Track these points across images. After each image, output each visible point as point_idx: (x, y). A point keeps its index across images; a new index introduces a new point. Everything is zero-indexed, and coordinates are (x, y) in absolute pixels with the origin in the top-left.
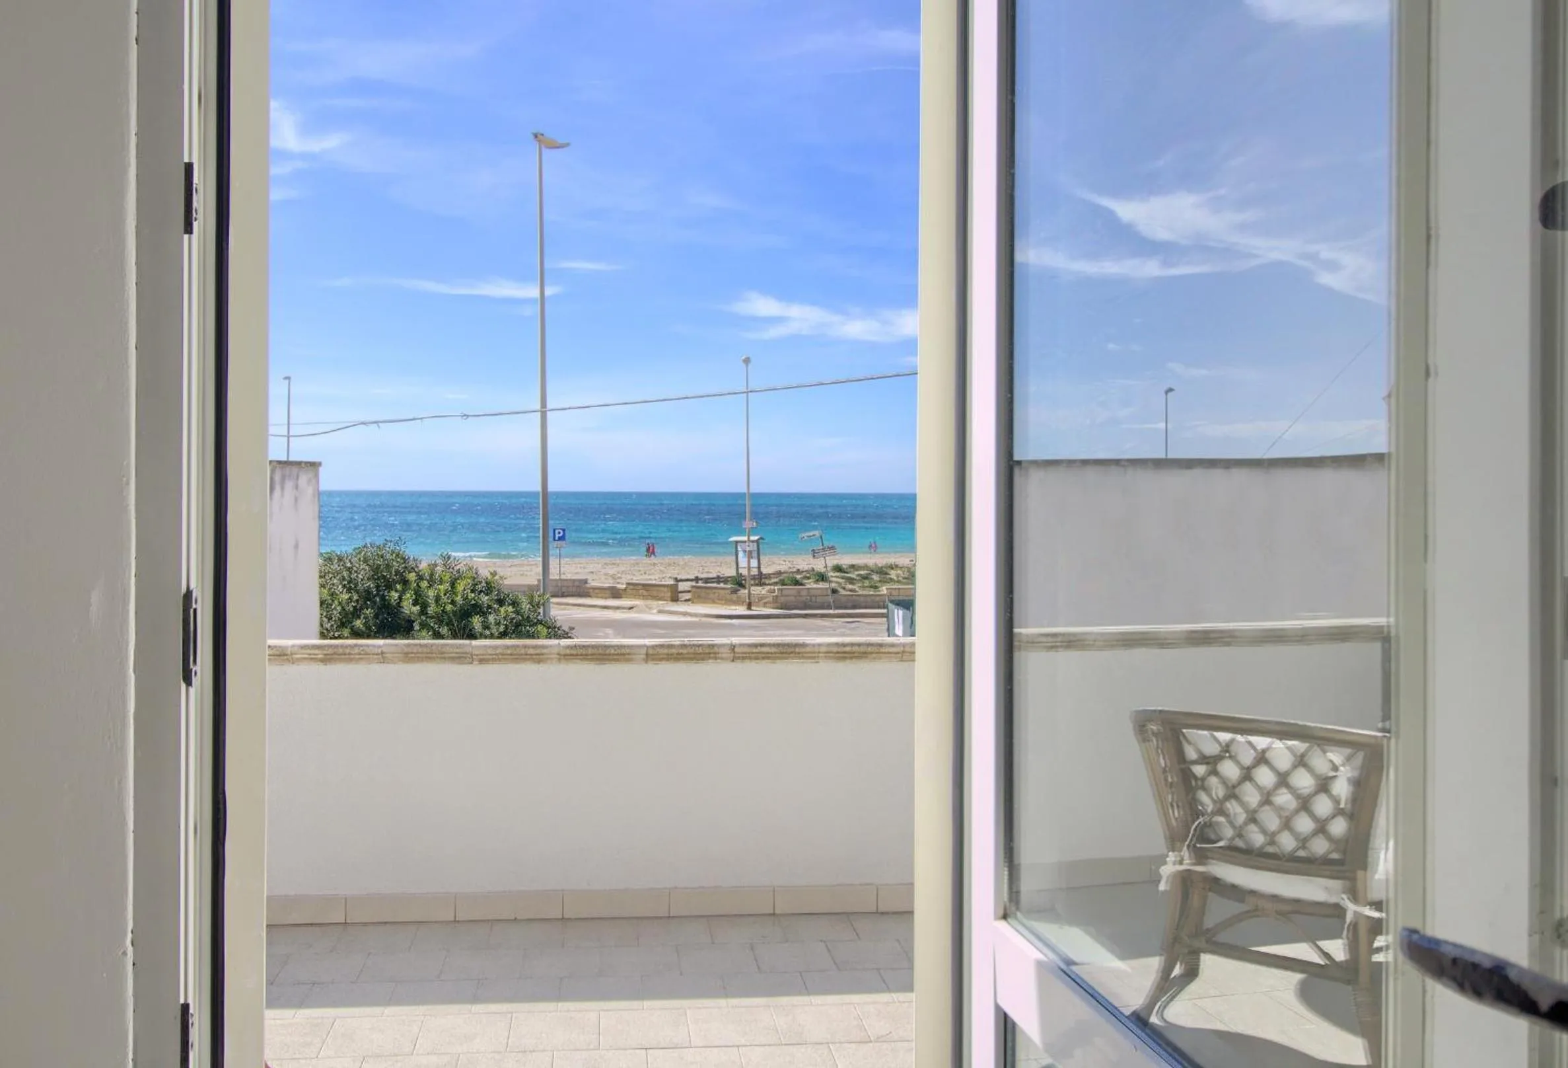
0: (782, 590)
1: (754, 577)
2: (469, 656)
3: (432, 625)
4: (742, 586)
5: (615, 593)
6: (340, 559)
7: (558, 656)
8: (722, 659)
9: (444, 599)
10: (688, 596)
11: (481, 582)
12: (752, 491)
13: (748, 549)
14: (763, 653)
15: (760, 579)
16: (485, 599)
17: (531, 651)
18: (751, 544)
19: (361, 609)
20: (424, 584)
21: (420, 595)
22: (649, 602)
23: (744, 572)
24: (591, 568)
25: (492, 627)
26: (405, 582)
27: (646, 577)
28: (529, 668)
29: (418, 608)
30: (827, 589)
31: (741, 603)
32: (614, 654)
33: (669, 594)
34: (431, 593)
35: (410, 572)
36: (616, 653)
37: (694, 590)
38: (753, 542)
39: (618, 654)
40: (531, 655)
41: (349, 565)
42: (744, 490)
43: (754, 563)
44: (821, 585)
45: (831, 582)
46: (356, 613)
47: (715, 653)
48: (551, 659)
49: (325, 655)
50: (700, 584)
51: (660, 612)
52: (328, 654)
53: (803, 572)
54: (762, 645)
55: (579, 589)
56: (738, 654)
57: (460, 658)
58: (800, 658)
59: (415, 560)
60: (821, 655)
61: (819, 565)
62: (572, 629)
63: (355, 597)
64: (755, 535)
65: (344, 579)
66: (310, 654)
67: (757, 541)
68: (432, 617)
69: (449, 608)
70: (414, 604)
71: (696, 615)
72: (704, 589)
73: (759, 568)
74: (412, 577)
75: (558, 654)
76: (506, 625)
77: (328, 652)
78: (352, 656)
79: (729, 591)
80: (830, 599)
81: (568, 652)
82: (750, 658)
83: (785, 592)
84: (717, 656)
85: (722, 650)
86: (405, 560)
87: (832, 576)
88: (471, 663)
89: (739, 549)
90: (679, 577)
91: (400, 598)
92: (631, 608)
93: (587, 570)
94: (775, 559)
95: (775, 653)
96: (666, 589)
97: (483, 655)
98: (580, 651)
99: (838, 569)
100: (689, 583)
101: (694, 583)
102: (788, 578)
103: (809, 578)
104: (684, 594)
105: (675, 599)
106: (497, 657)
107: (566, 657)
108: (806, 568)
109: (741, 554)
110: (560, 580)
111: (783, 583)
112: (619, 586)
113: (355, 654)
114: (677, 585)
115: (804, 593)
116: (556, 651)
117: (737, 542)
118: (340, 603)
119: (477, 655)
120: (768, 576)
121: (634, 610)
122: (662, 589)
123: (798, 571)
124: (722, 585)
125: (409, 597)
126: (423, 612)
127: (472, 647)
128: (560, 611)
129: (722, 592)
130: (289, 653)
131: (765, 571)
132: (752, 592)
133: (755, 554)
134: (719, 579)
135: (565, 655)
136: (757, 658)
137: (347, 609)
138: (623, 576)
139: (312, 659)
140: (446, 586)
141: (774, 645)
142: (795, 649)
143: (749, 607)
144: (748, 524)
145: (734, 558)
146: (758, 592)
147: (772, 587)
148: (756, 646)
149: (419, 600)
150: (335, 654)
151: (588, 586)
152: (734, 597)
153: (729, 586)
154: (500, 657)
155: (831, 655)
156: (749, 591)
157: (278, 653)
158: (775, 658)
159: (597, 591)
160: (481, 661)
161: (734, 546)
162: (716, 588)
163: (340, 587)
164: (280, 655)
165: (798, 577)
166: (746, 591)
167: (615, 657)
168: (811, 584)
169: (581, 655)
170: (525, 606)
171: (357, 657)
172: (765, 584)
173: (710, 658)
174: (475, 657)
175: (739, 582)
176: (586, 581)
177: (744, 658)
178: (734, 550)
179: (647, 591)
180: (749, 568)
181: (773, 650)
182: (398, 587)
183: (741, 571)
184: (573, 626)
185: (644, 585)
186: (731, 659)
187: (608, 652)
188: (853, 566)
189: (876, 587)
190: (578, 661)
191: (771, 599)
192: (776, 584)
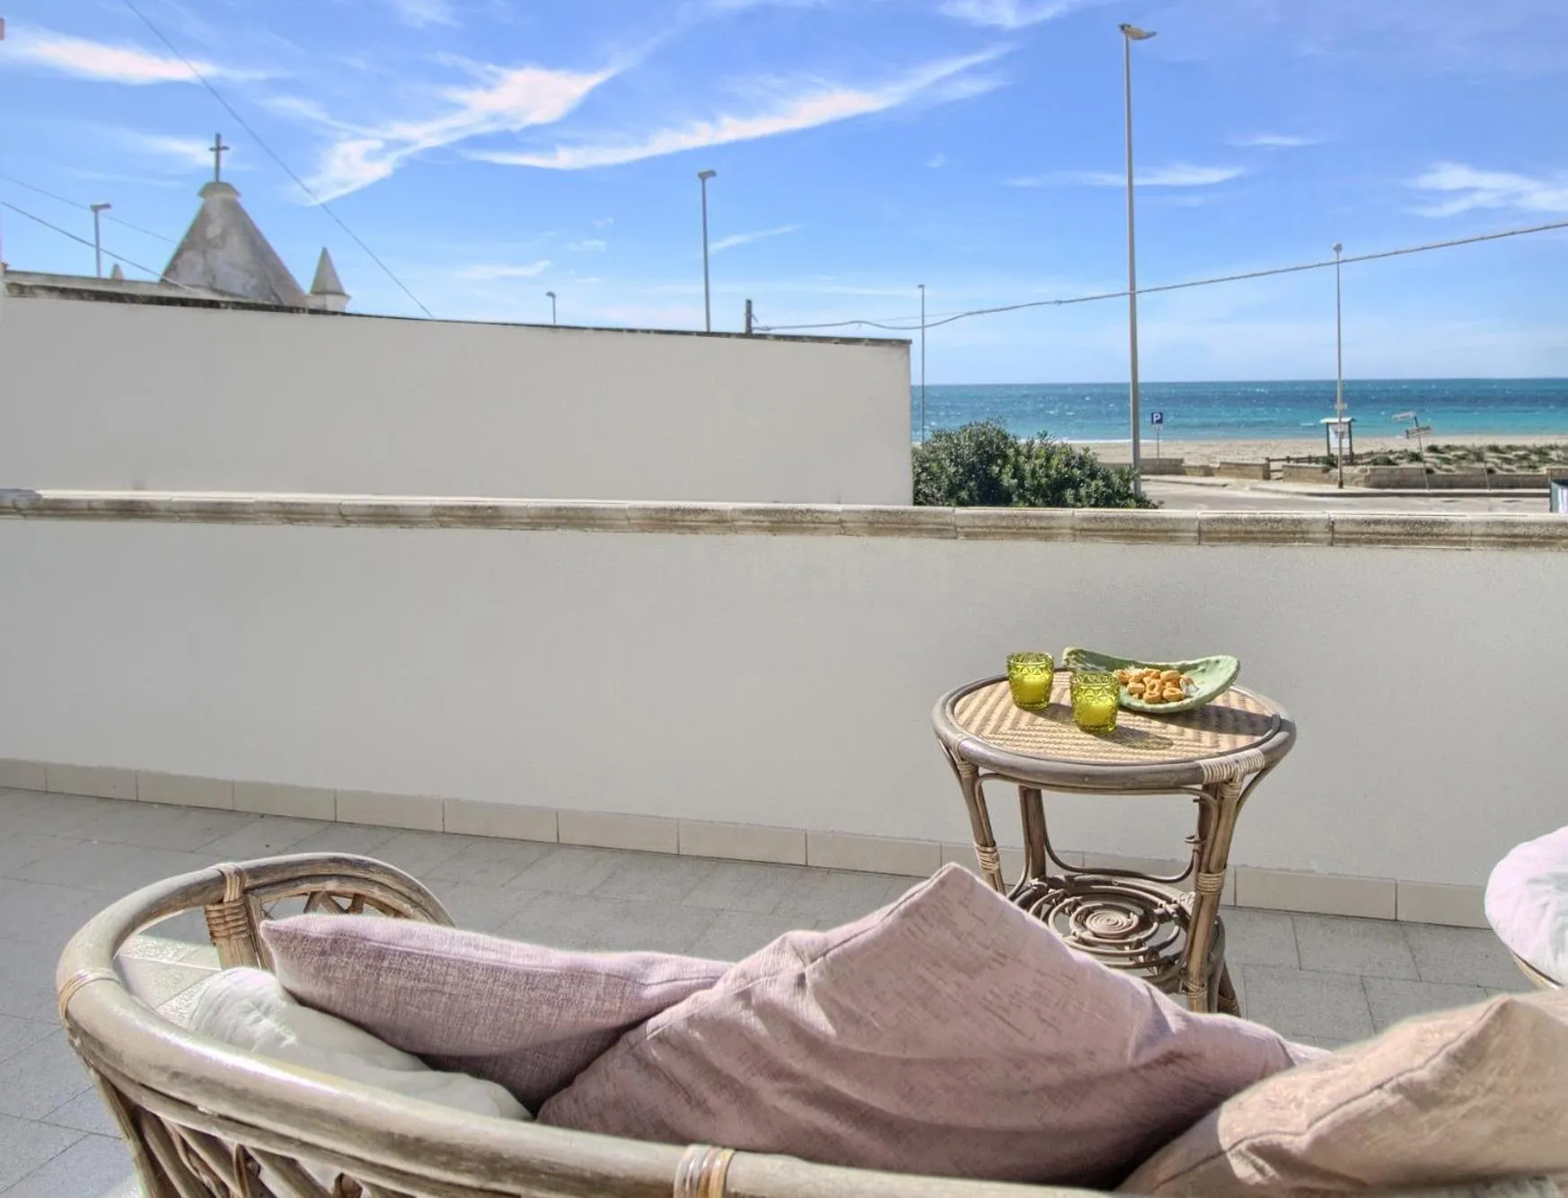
0: (1374, 470)
1: (1345, 458)
2: (952, 528)
3: (1028, 496)
4: (1335, 466)
5: (1208, 472)
6: (949, 436)
7: (1071, 532)
8: (1315, 541)
9: (1041, 472)
10: (1280, 475)
11: (1074, 458)
12: (1342, 378)
13: (1339, 430)
14: (1379, 534)
15: (1352, 459)
16: (1077, 472)
17: (1033, 523)
18: (1343, 426)
19: (966, 482)
20: (1022, 459)
21: (1019, 469)
22: (1241, 480)
23: (1336, 452)
24: (1186, 450)
25: (1084, 499)
26: (1005, 457)
27: (1238, 457)
28: (1032, 547)
29: (1016, 481)
30: (1421, 469)
31: (1332, 481)
32: (1150, 531)
33: (1261, 473)
34: (1028, 468)
35: (1010, 448)
36: (1154, 528)
37: (1286, 469)
38: (1345, 423)
39: (1156, 531)
40: (1035, 528)
41: (956, 441)
42: (1335, 377)
43: (1346, 443)
44: (1415, 465)
45: (1425, 462)
46: (961, 487)
47: (1303, 532)
48: (1062, 535)
49: (772, 522)
50: (1292, 463)
51: (1254, 489)
52: (776, 522)
53: (1396, 452)
54: (1377, 522)
55: (1175, 468)
56: (1337, 535)
57: (939, 530)
58: (1440, 543)
59: (1014, 437)
60: (1474, 539)
61: (1413, 446)
62: (1162, 503)
63: (961, 470)
64: (1346, 416)
65: (951, 453)
66: (754, 521)
67: (1349, 423)
68: (1028, 490)
69: (1044, 480)
70: (1013, 478)
71: (1287, 493)
72: (1295, 468)
73: (1351, 448)
74: (1011, 452)
75: (1072, 528)
76: (1096, 498)
77: (776, 519)
78: (805, 525)
79: (1319, 471)
80: (1426, 478)
81: (1085, 525)
82: (1358, 541)
83: (1377, 472)
84: (1306, 536)
85: (1315, 528)
86: (1005, 437)
87: (1426, 457)
88: (956, 538)
89: (1331, 430)
90: (1271, 458)
91: (1000, 471)
92: (1224, 486)
93: (1182, 451)
94: (1367, 441)
95: (1400, 534)
96: (1258, 468)
97: (969, 527)
98: (1103, 526)
99: (1433, 449)
100: (1282, 463)
101: (1285, 463)
102: (1381, 458)
103: (1402, 458)
104: (1276, 473)
105: (1267, 477)
106: (988, 530)
107: (1084, 533)
108: (1399, 449)
109: (1332, 436)
110: (1158, 459)
111: (1375, 463)
112: (1211, 465)
113: (808, 522)
114: (1268, 466)
115: (1398, 472)
116: (1068, 524)
117: (1328, 424)
118: (947, 477)
119: (962, 527)
120: (1360, 456)
121: (1228, 487)
122: (1254, 468)
123: (1391, 452)
124: (1313, 465)
125: (1008, 469)
126: (1021, 485)
127: (956, 516)
128: (1151, 487)
129: (1313, 471)
130: (730, 519)
131: (1356, 451)
132: (1344, 471)
133: (1347, 435)
134: (1310, 459)
135: (1082, 530)
136: (1370, 542)
137: (954, 481)
138: (1218, 456)
139: (758, 527)
140: (1042, 461)
141: (1397, 522)
142: (1432, 528)
143: (1341, 485)
144: (1339, 406)
145: (1325, 440)
146: (1349, 472)
147: (1364, 467)
148: (1368, 522)
149: (1017, 472)
150: (783, 521)
151: (1183, 465)
152: (1326, 476)
153: (1320, 465)
154: (993, 530)
155: (1492, 539)
156: (1341, 471)
157: (716, 518)
158: (1400, 542)
159: (1192, 470)
160: (968, 535)
161: (1325, 429)
162: (1307, 467)
163: (948, 461)
164: (717, 522)
165: (1391, 457)
166: (1338, 471)
167: (1153, 534)
168: (1404, 464)
169: (1105, 530)
170: (1116, 479)
171: (811, 525)
172: (1356, 464)
173: (1294, 540)
174: (959, 530)
175: (1330, 462)
176: (1182, 461)
177: (1348, 541)
178: (1325, 433)
179: (1240, 469)
180: (1341, 449)
181: (1396, 529)
182: (999, 461)
183: (1332, 452)
184: (1162, 499)
185: (1237, 465)
186: (1329, 541)
187: (1141, 527)
188: (1448, 447)
189: (1535, 468)
190: (1102, 540)
191: (1362, 479)
192: (1368, 463)
